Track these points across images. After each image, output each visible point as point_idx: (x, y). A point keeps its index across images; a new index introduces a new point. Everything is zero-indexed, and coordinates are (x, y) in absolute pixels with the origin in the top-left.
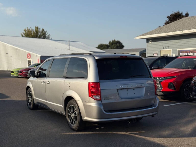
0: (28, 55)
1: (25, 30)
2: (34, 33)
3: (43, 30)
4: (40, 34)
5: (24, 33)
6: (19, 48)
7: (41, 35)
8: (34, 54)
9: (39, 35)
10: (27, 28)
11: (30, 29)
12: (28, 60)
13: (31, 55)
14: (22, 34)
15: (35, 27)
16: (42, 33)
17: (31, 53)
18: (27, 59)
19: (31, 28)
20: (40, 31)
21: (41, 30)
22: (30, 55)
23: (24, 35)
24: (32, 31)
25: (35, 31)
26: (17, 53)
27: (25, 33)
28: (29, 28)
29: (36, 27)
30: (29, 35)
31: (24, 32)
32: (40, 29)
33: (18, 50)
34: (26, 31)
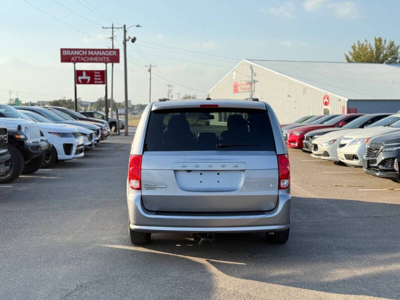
0: (324, 98)
1: (354, 47)
2: (372, 52)
3: (392, 44)
4: (385, 53)
5: (351, 54)
6: (309, 86)
7: (386, 55)
8: (336, 96)
9: (382, 55)
10: (358, 42)
11: (365, 44)
12: (324, 109)
13: (330, 98)
14: (348, 55)
15: (375, 38)
16: (389, 51)
17: (330, 94)
18: (322, 107)
19: (366, 41)
20: (385, 47)
21: (388, 43)
22: (327, 99)
23: (350, 57)
24: (368, 47)
25: (374, 47)
26: (305, 95)
27: (354, 53)
28: (361, 43)
29: (377, 38)
30: (361, 56)
31: (352, 51)
32: (385, 41)
33: (307, 89)
34: (356, 48)
